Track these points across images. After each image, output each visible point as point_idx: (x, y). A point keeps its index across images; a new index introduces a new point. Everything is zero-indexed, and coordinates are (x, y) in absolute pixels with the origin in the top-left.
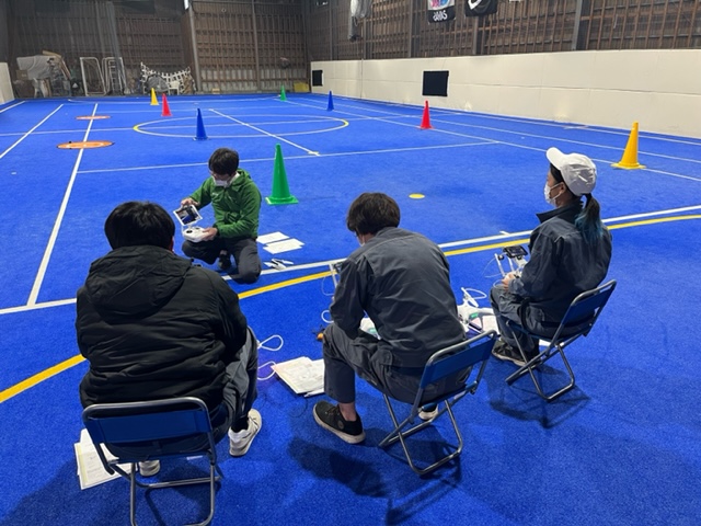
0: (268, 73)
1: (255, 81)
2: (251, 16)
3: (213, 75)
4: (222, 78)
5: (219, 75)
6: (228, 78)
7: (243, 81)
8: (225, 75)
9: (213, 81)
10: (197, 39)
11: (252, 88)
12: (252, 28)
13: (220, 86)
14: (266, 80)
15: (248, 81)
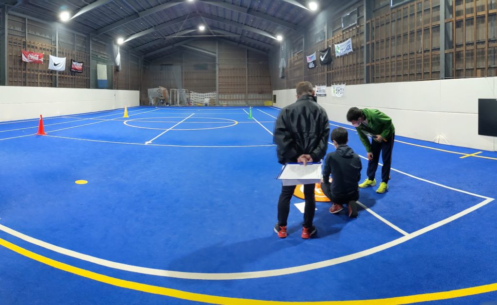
0: (252, 96)
1: (245, 100)
2: (245, 69)
3: (224, 97)
4: (229, 98)
5: (227, 97)
6: (232, 98)
7: (239, 100)
8: (230, 97)
9: (225, 100)
10: (219, 80)
11: (243, 103)
12: (245, 74)
13: (227, 102)
14: (250, 99)
15: (242, 100)
